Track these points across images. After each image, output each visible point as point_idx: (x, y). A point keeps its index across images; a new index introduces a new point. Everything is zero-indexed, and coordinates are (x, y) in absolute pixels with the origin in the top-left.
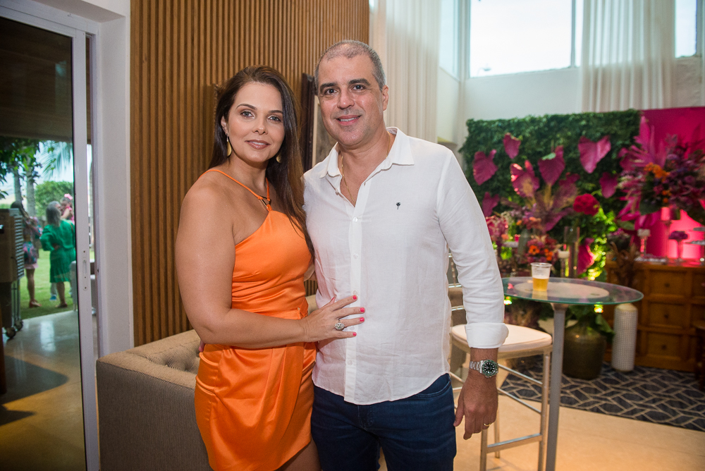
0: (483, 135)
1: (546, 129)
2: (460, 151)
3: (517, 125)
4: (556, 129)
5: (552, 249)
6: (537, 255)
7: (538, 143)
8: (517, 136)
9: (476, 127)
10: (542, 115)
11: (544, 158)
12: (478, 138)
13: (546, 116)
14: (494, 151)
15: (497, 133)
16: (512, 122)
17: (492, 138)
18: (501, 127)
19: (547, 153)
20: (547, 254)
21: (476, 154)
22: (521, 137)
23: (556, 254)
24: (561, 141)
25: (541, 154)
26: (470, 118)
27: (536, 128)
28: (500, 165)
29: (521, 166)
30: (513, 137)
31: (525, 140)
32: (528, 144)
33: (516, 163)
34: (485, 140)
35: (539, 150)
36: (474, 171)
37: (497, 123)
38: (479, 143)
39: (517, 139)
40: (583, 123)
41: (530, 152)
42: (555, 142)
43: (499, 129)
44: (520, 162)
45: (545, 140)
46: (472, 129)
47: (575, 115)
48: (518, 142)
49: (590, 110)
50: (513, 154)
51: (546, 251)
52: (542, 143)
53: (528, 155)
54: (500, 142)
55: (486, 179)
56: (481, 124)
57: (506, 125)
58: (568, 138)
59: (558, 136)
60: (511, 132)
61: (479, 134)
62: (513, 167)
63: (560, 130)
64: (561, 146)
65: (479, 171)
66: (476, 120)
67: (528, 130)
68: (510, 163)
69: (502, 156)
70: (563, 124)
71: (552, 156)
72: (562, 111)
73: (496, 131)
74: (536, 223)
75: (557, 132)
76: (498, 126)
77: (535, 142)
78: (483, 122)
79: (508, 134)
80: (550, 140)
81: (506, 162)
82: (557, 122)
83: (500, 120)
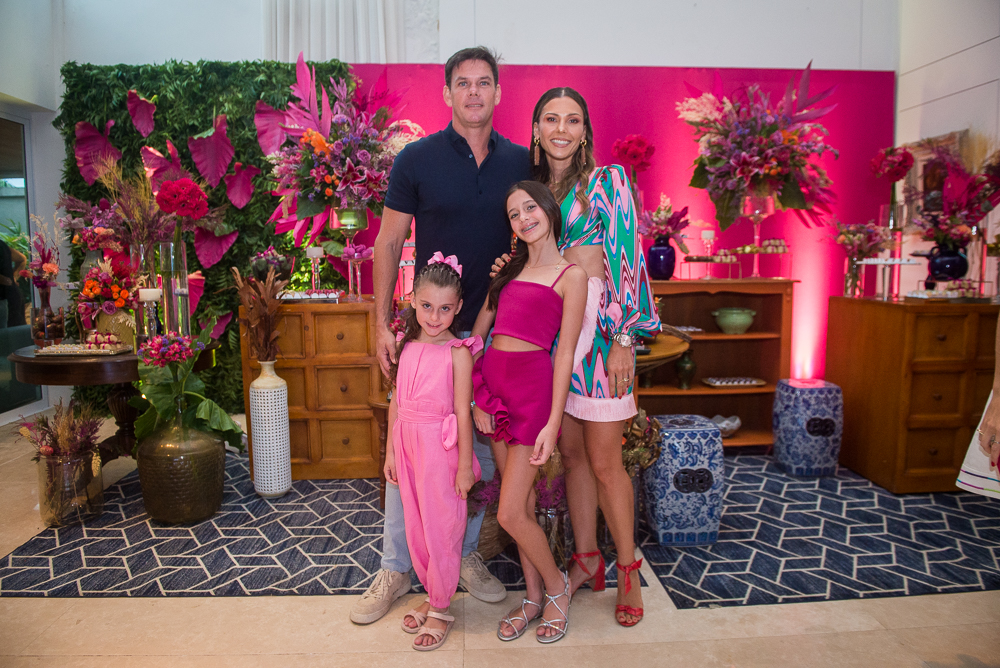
0: (92, 92)
1: (201, 86)
2: (56, 123)
3: (152, 77)
4: (219, 88)
6: (97, 298)
7: (191, 111)
8: (150, 95)
9: (79, 75)
10: (194, 61)
11: (197, 137)
12: (84, 99)
13: (202, 63)
14: (112, 123)
15: (116, 90)
16: (141, 70)
17: (109, 98)
18: (122, 78)
19: (205, 129)
20: (115, 296)
21: (78, 126)
24: (227, 106)
25: (194, 129)
26: (71, 59)
27: (185, 83)
28: (124, 150)
29: (161, 151)
30: (143, 98)
31: (165, 105)
33: (153, 144)
34: (96, 100)
35: (191, 121)
37: (116, 72)
38: (85, 106)
39: (152, 102)
40: (262, 77)
41: (176, 126)
42: (217, 110)
43: (120, 82)
44: (159, 142)
45: (201, 107)
46: (72, 81)
47: (247, 64)
48: (152, 106)
49: (280, 59)
50: (143, 127)
52: (197, 112)
53: (173, 131)
54: (122, 105)
56: (87, 72)
57: (129, 75)
58: (238, 102)
59: (222, 98)
60: (141, 88)
61: (86, 89)
62: (147, 152)
63: (225, 89)
64: (225, 117)
65: (88, 160)
66: (80, 63)
67: (171, 87)
68: (141, 145)
69: (127, 132)
70: (230, 79)
72: (228, 56)
73: (114, 86)
74: (105, 238)
75: (221, 93)
76: (116, 76)
77: (184, 108)
78: (90, 67)
79: (135, 91)
80: (211, 106)
81: (134, 143)
82: (219, 76)
83: (122, 67)
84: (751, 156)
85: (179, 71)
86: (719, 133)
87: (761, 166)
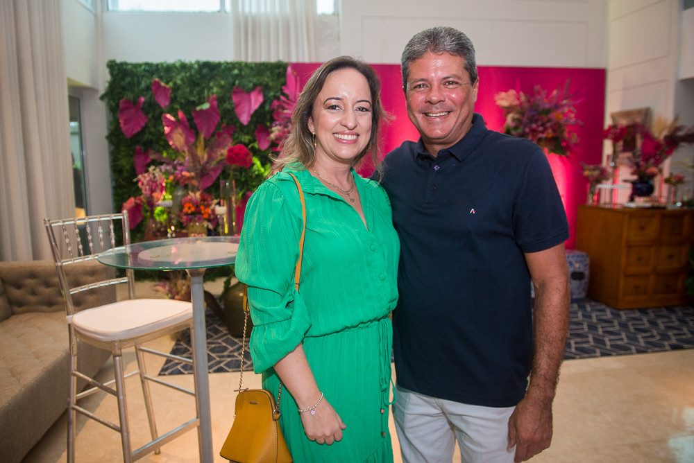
0: (128, 79)
1: (198, 76)
2: (102, 98)
3: (167, 71)
4: (208, 77)
5: (209, 205)
6: (193, 213)
7: (191, 92)
8: (167, 83)
9: (119, 69)
10: (193, 61)
11: (198, 108)
12: (123, 83)
13: (198, 62)
14: (143, 99)
15: (144, 78)
16: (160, 66)
17: (139, 83)
18: (148, 71)
19: (202, 103)
20: (203, 212)
21: (121, 101)
22: (171, 84)
23: (213, 211)
24: (215, 90)
25: (194, 104)
26: (112, 58)
27: (188, 74)
28: (150, 116)
29: (174, 117)
30: (163, 84)
31: (176, 88)
32: (180, 92)
33: (169, 113)
34: (131, 85)
35: (192, 99)
36: (121, 121)
37: (143, 67)
38: (124, 89)
39: (168, 86)
40: (236, 72)
41: (183, 101)
42: (208, 92)
43: (147, 74)
44: (173, 111)
45: (198, 89)
46: (115, 72)
47: (227, 63)
48: (169, 89)
49: (243, 59)
50: (164, 103)
51: (202, 207)
52: (195, 92)
53: (181, 104)
54: (148, 88)
55: (135, 131)
56: (124, 67)
57: (153, 69)
58: (222, 87)
59: (211, 84)
60: (161, 78)
61: (123, 78)
62: (166, 117)
63: (212, 78)
64: (214, 96)
65: (126, 122)
66: (118, 61)
67: (179, 77)
68: (162, 113)
69: (152, 105)
70: (215, 72)
71: (206, 106)
72: (214, 58)
73: (143, 76)
74: (190, 178)
75: (210, 81)
76: (145, 70)
77: (188, 90)
78: (126, 64)
79: (157, 79)
80: (203, 89)
81: (157, 112)
82: (209, 70)
83: (147, 64)
84: (538, 127)
85: (184, 67)
86: (518, 113)
87: (542, 132)
